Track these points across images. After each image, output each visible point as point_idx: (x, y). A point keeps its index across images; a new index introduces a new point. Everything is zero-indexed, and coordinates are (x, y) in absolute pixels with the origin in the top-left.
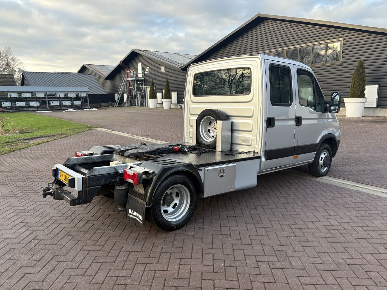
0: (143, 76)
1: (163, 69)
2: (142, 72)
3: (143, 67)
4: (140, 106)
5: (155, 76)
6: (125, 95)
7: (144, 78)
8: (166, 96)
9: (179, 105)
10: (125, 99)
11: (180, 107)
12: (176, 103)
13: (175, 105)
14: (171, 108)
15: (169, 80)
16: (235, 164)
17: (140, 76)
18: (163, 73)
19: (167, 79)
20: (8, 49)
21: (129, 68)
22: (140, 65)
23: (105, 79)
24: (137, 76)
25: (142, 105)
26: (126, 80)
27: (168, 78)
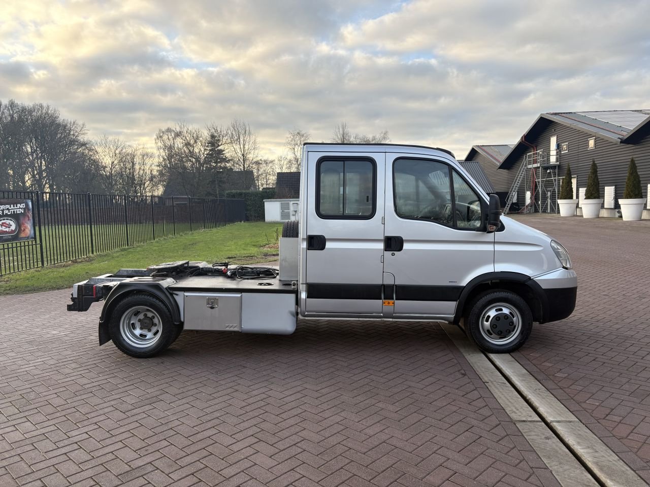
0: (557, 159)
1: (592, 143)
2: (557, 152)
3: (558, 143)
4: (550, 213)
5: (577, 158)
6: (528, 194)
7: (558, 163)
8: (589, 195)
9: (617, 210)
10: (528, 201)
11: (619, 215)
12: (613, 207)
13: (610, 210)
14: (599, 217)
15: (597, 165)
16: (239, 295)
17: (553, 160)
18: (592, 151)
19: (594, 162)
20: (385, 134)
21: (536, 146)
22: (553, 141)
23: (500, 168)
24: (548, 160)
25: (553, 211)
26: (527, 168)
27: (596, 160)
